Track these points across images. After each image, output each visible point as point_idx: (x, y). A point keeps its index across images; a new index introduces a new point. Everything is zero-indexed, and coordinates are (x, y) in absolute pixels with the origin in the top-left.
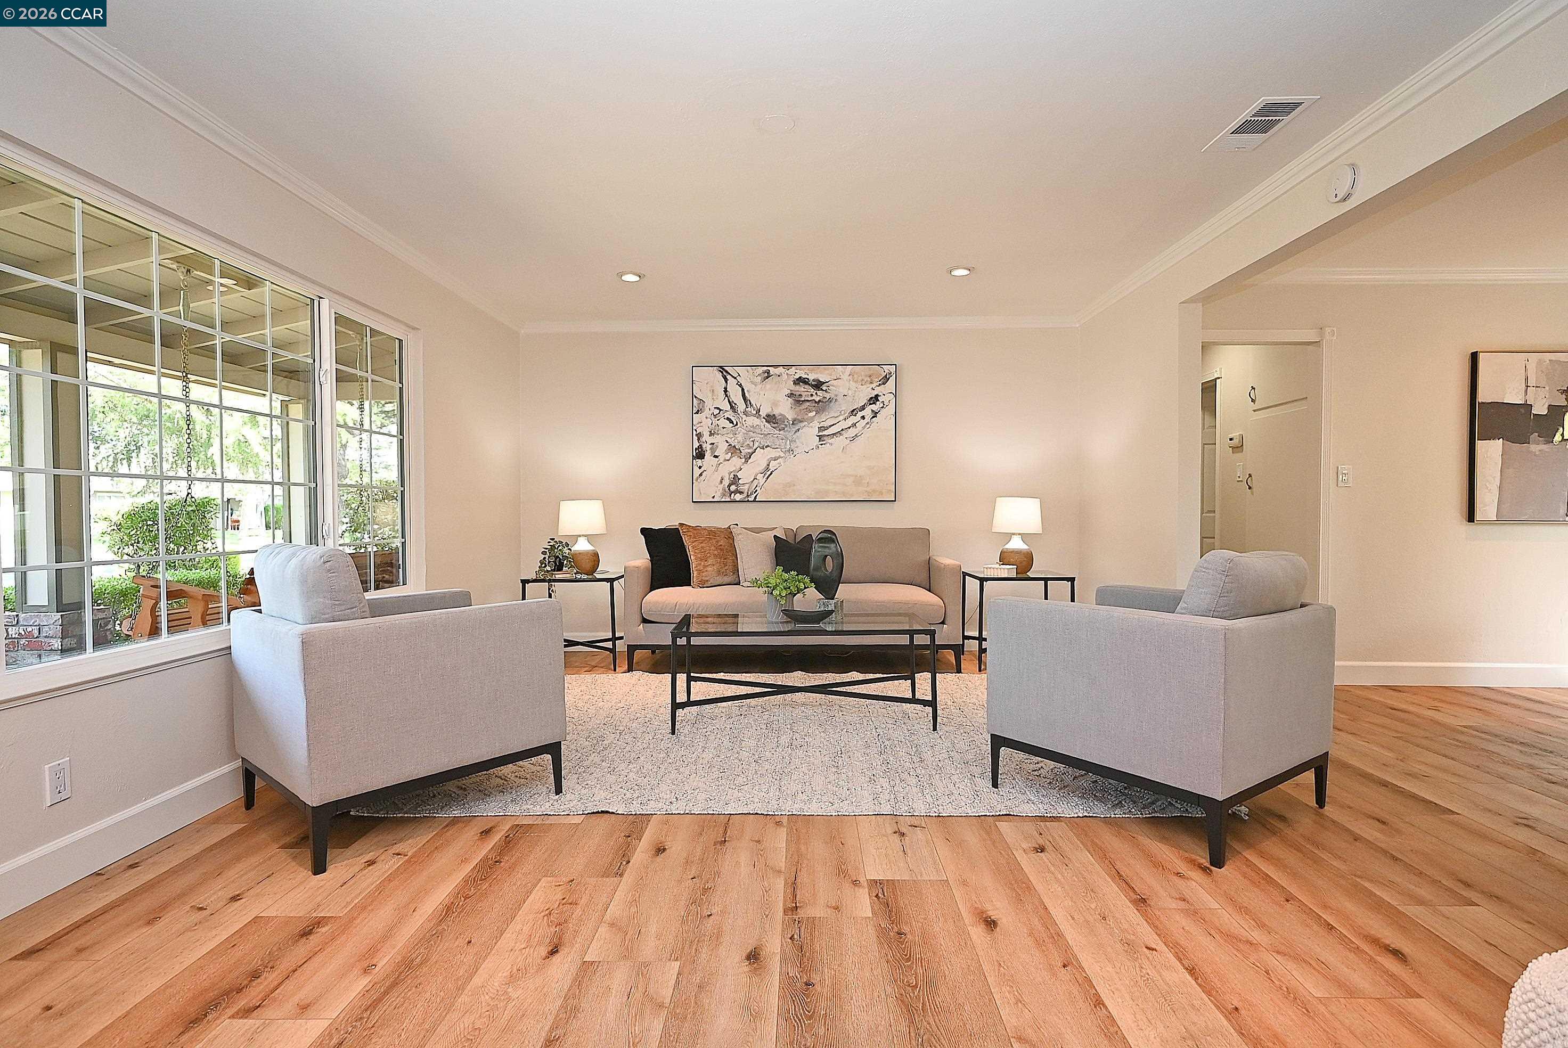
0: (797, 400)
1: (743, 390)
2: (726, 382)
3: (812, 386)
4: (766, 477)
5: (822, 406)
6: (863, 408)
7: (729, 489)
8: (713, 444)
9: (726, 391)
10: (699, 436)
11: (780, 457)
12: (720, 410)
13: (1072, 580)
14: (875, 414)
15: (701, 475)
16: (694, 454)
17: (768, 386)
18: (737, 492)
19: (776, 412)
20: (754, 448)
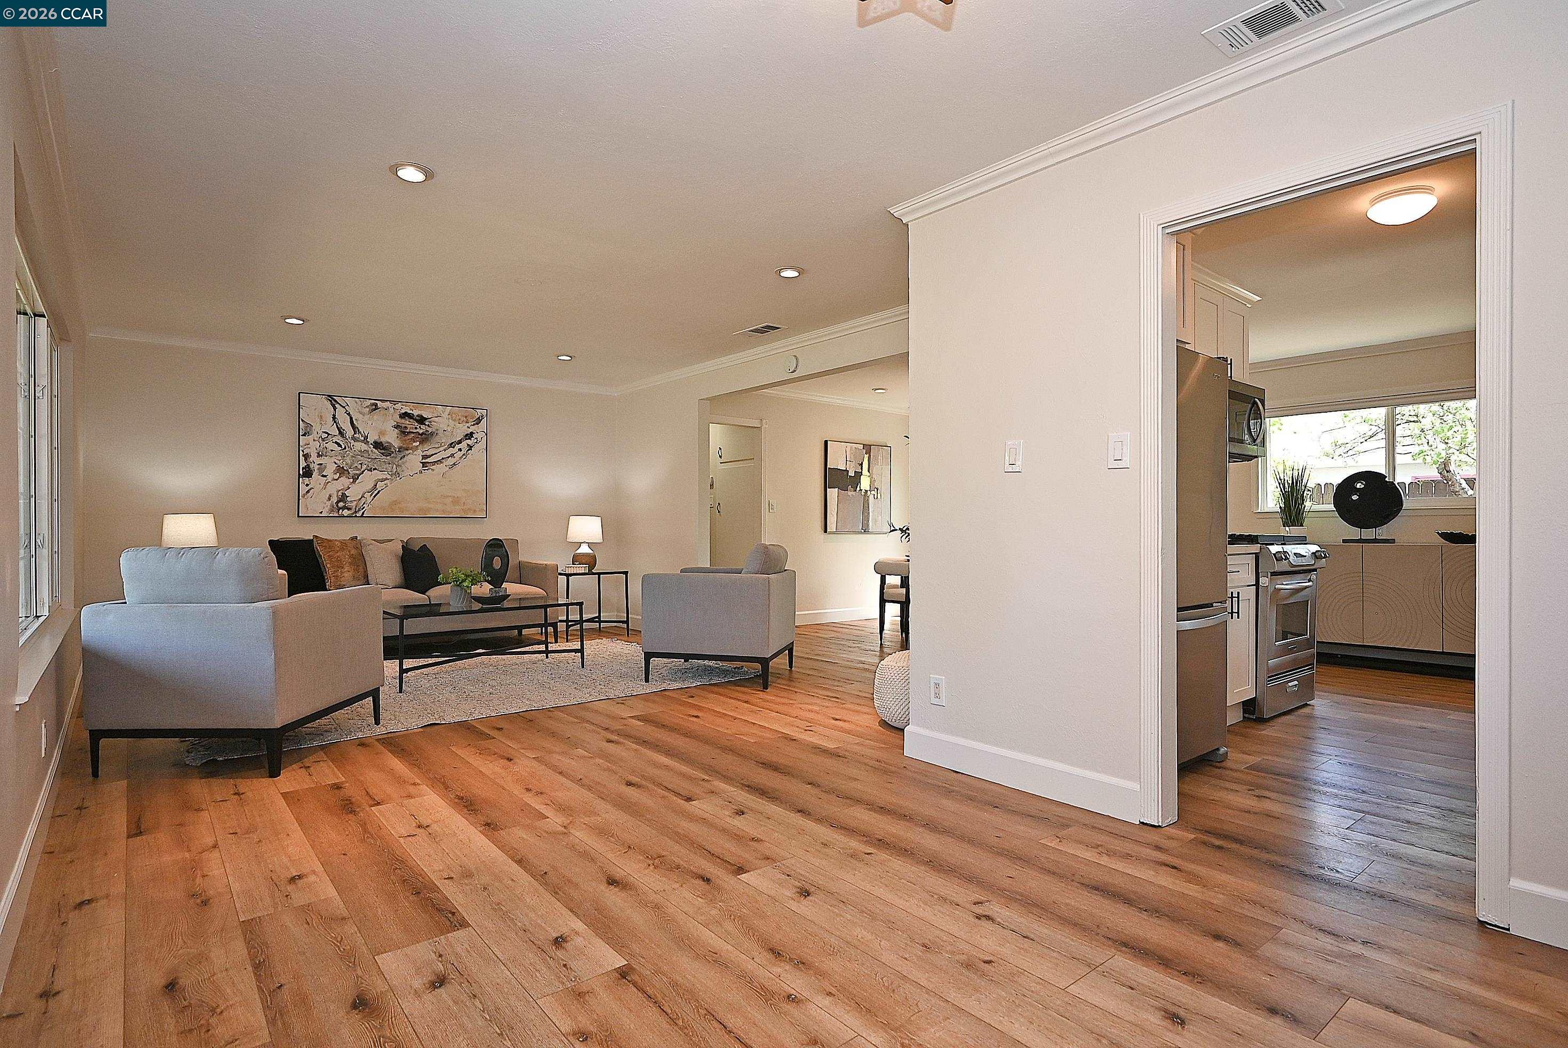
0: (403, 432)
1: (351, 418)
2: (335, 410)
3: (417, 421)
4: (373, 495)
5: (425, 438)
6: (460, 442)
7: (337, 506)
8: (321, 464)
9: (334, 418)
10: (306, 456)
11: (386, 479)
12: (329, 434)
13: (626, 573)
14: (470, 447)
15: (308, 492)
16: (301, 473)
17: (375, 417)
18: (344, 508)
19: (383, 440)
20: (362, 470)
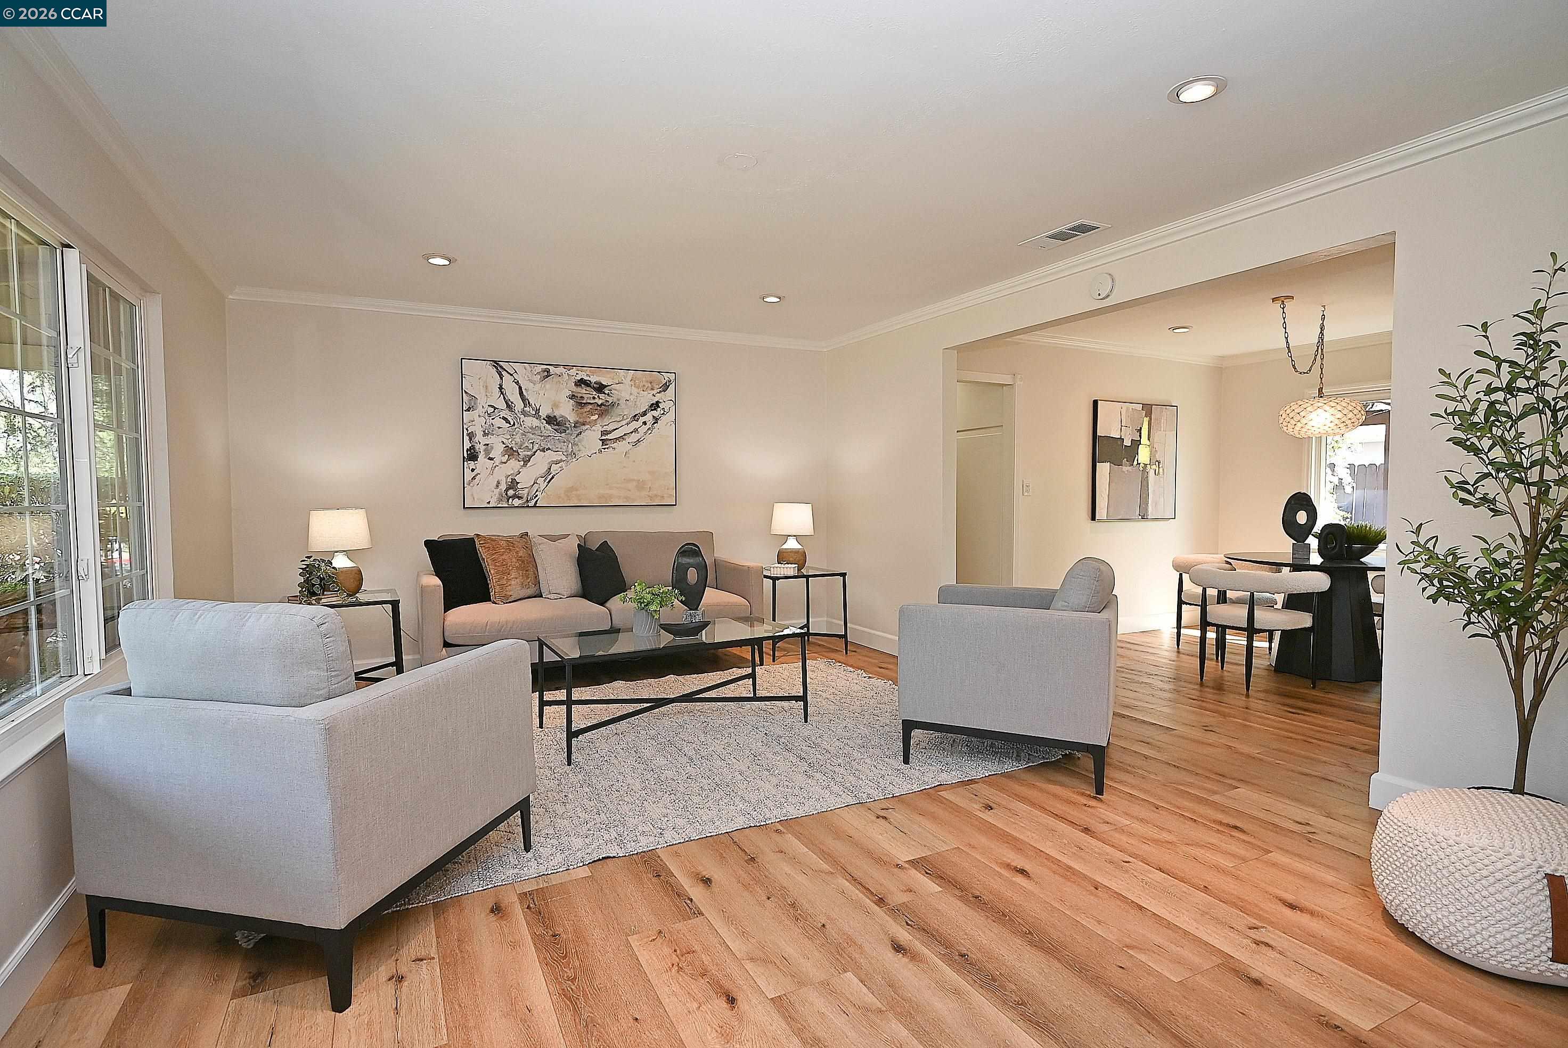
0: (580, 403)
1: (520, 388)
2: (501, 378)
3: (595, 389)
4: (547, 480)
5: (604, 410)
6: (644, 414)
7: (506, 494)
8: (488, 445)
9: (501, 388)
10: (471, 436)
11: (561, 461)
12: (495, 408)
13: (844, 575)
14: (656, 420)
15: (474, 478)
16: (466, 455)
17: (548, 386)
18: (515, 496)
19: (557, 413)
20: (534, 450)
